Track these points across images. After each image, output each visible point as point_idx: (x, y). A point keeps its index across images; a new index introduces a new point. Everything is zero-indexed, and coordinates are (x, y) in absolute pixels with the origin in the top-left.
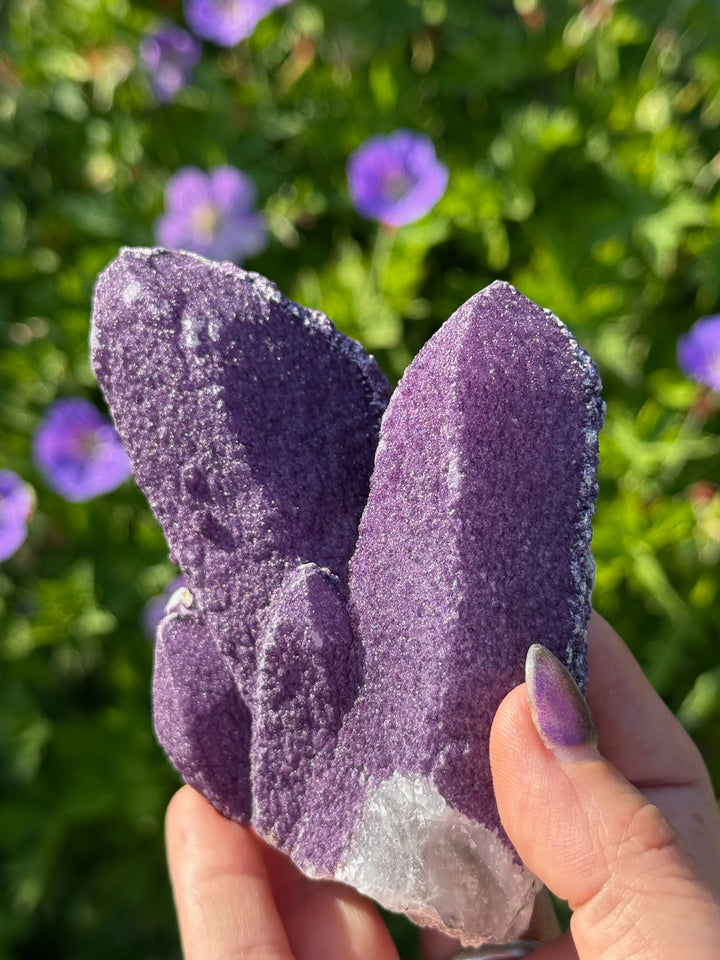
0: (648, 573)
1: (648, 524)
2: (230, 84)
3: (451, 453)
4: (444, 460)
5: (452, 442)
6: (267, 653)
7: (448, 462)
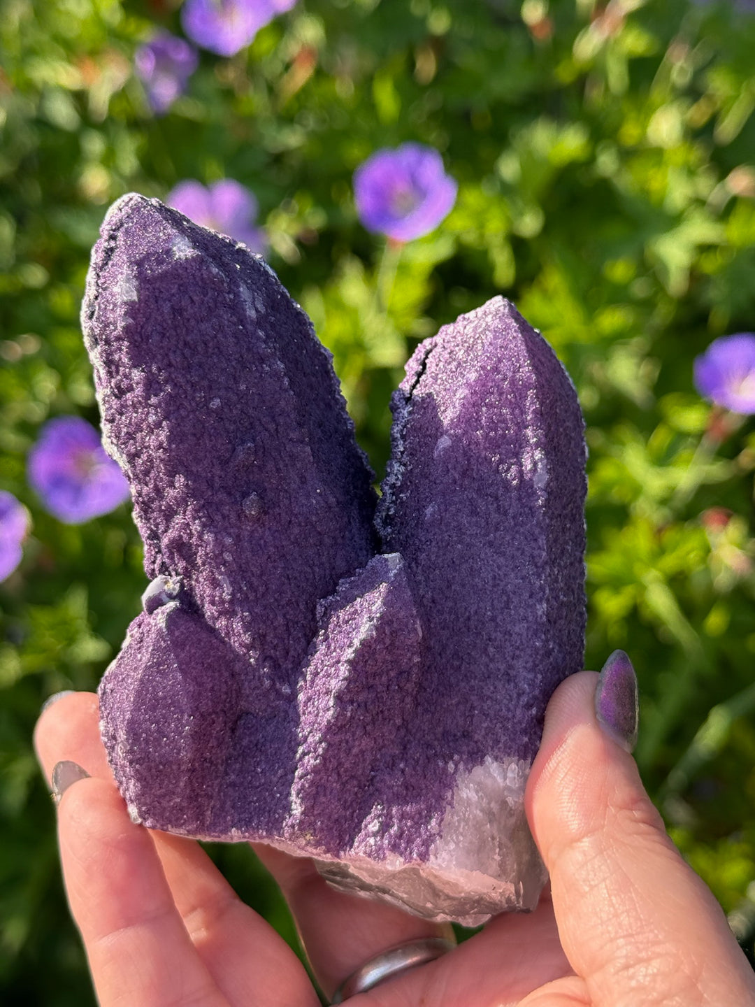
1: (660, 551)
2: (228, 94)
3: (538, 455)
4: (529, 461)
5: (537, 445)
6: (363, 643)
7: (535, 464)
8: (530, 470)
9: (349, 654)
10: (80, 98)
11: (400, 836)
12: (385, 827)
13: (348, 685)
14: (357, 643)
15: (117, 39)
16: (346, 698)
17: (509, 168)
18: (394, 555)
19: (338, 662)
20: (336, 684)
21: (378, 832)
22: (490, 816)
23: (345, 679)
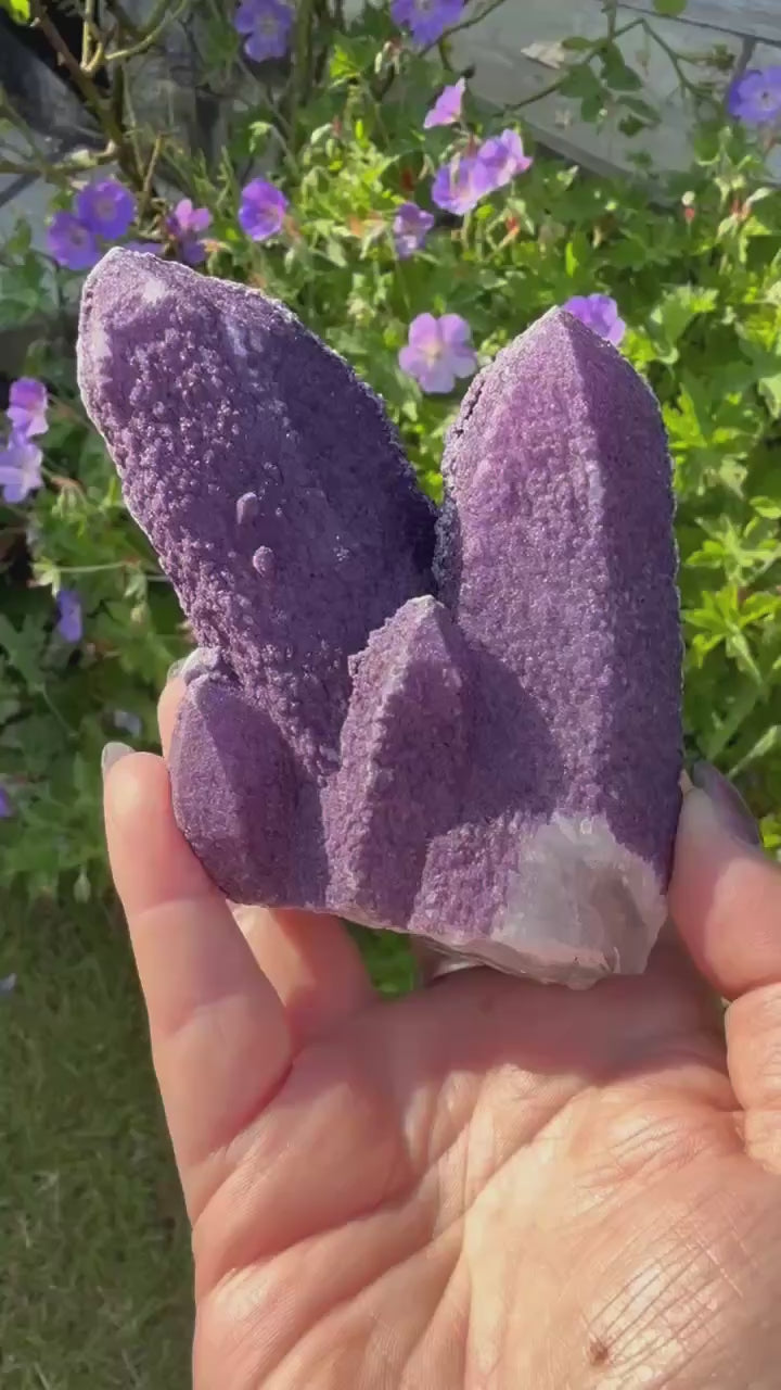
0: (739, 644)
2: (457, 248)
3: (591, 466)
4: (580, 475)
5: (589, 455)
6: (392, 698)
7: (587, 476)
8: (582, 485)
9: (380, 712)
10: (349, 246)
11: (459, 907)
12: (443, 896)
13: (384, 746)
14: (385, 700)
15: (380, 204)
16: (384, 761)
17: (657, 317)
18: (423, 598)
19: (371, 721)
20: (371, 746)
21: (436, 903)
22: (565, 878)
23: (379, 740)
